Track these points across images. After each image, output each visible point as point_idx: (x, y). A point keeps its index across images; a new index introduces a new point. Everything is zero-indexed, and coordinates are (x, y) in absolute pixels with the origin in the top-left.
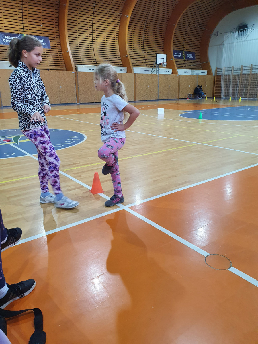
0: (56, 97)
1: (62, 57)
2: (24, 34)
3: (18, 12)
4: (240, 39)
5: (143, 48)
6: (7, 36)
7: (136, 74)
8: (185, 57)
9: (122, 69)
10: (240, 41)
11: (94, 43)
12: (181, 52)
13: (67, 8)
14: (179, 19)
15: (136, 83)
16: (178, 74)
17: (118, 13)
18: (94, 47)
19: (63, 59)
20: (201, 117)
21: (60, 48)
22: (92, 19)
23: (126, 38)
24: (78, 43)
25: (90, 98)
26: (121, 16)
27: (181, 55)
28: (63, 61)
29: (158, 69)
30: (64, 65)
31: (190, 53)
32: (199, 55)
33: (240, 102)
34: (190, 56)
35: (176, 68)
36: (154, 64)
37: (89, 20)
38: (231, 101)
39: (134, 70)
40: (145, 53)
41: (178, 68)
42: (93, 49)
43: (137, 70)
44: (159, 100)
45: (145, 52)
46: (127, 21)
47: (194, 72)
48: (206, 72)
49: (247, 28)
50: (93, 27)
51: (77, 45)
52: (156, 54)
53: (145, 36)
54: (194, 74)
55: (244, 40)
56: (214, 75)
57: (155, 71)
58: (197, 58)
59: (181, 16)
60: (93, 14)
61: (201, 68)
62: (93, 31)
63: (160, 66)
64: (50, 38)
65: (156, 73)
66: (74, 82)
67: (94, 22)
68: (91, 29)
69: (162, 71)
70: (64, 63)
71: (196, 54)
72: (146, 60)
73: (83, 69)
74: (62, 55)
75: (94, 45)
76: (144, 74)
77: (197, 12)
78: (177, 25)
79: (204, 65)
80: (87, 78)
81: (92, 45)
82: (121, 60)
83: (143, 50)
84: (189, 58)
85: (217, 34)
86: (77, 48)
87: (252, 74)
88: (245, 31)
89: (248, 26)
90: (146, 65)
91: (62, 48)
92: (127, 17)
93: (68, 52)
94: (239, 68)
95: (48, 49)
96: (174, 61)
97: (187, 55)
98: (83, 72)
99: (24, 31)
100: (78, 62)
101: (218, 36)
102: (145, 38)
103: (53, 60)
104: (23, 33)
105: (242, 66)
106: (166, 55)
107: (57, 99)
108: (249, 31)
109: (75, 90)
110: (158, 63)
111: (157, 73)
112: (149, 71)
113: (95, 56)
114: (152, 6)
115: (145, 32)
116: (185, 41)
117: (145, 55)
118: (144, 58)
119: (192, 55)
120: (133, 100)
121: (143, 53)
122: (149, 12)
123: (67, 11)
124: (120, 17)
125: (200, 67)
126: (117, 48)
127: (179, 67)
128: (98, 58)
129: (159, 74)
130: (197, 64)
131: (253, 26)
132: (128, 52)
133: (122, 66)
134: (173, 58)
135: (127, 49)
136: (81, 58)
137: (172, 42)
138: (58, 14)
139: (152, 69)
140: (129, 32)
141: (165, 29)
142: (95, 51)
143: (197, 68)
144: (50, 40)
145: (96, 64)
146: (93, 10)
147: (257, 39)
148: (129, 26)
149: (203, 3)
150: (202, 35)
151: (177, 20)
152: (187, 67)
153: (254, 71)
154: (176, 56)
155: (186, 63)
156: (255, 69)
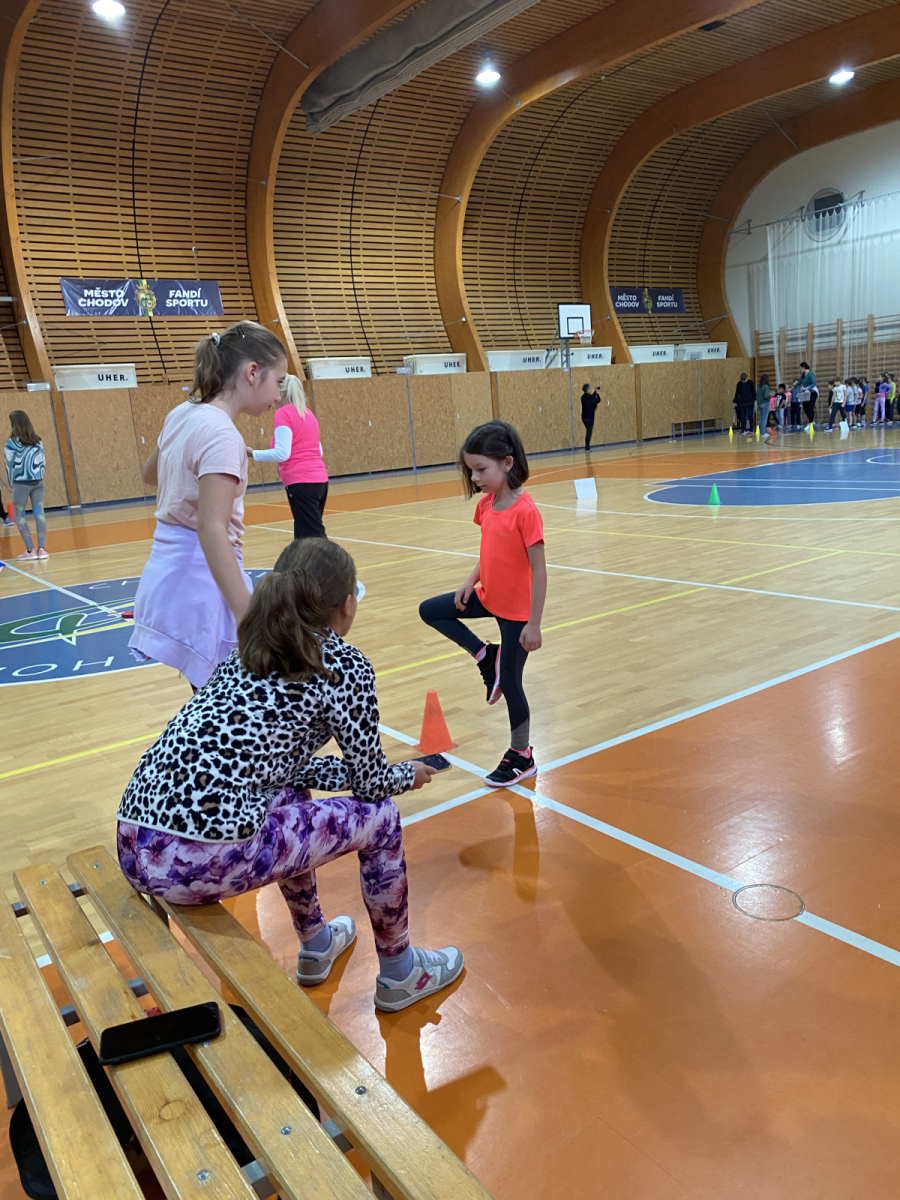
2: (142, 278)
3: (121, 214)
4: (827, 237)
5: (513, 289)
6: (89, 289)
7: (495, 373)
8: (649, 306)
9: (452, 360)
10: (828, 243)
11: (357, 286)
12: (638, 292)
13: (271, 189)
14: (622, 194)
15: (498, 400)
16: (632, 362)
17: (429, 192)
18: (359, 299)
21: (254, 311)
22: (348, 217)
23: (459, 263)
24: (309, 292)
25: (354, 460)
26: (438, 199)
27: (637, 301)
29: (568, 351)
31: (666, 292)
32: (696, 296)
34: (666, 301)
35: (625, 344)
36: (552, 337)
37: (340, 219)
38: (814, 435)
39: (490, 363)
40: (521, 306)
41: (631, 342)
42: (355, 305)
43: (501, 361)
44: (575, 449)
45: (520, 300)
46: (457, 213)
47: (684, 351)
48: (723, 347)
49: (841, 205)
50: (354, 239)
51: (306, 298)
52: (555, 306)
53: (517, 253)
54: (685, 359)
55: (835, 240)
56: (750, 355)
57: (559, 358)
58: (690, 305)
59: (628, 183)
60: (352, 200)
61: (707, 337)
62: (354, 252)
63: (571, 341)
64: (220, 283)
65: (560, 366)
67: (354, 225)
68: (348, 245)
69: (581, 358)
71: (685, 296)
72: (526, 327)
73: (326, 369)
75: (358, 292)
76: (521, 372)
77: (676, 168)
78: (615, 210)
79: (712, 323)
80: (342, 400)
81: (352, 292)
82: (445, 334)
83: (514, 294)
84: (663, 310)
85: (749, 228)
86: (306, 305)
87: (874, 345)
88: (837, 213)
89: (846, 196)
90: (527, 343)
91: (260, 310)
92: (458, 202)
93: (279, 323)
94: (828, 327)
96: (616, 321)
97: (655, 301)
98: (330, 380)
99: (141, 271)
100: (310, 348)
101: (749, 233)
102: (517, 259)
104: (138, 275)
105: (840, 322)
106: (588, 306)
108: (850, 211)
110: (564, 334)
112: (537, 359)
113: (362, 327)
114: (532, 162)
115: (517, 241)
116: (647, 258)
117: (522, 311)
118: (520, 322)
119: (672, 299)
121: (516, 305)
122: (524, 179)
123: (270, 199)
124: (435, 202)
125: (704, 335)
126: (430, 298)
127: (633, 339)
128: (373, 332)
129: (570, 369)
130: (692, 326)
131: (861, 196)
132: (467, 311)
133: (451, 350)
134: (613, 313)
135: (462, 297)
136: (319, 336)
137: (606, 262)
138: (242, 210)
139: (546, 352)
140: (466, 244)
141: (581, 226)
142: (361, 311)
143: (694, 336)
144: (221, 291)
145: (368, 353)
146: (350, 189)
147: (876, 236)
148: (465, 228)
149: (693, 139)
150: (699, 234)
151: (617, 195)
152: (659, 338)
153: (880, 335)
154: (622, 305)
155: (654, 325)
156: (883, 328)
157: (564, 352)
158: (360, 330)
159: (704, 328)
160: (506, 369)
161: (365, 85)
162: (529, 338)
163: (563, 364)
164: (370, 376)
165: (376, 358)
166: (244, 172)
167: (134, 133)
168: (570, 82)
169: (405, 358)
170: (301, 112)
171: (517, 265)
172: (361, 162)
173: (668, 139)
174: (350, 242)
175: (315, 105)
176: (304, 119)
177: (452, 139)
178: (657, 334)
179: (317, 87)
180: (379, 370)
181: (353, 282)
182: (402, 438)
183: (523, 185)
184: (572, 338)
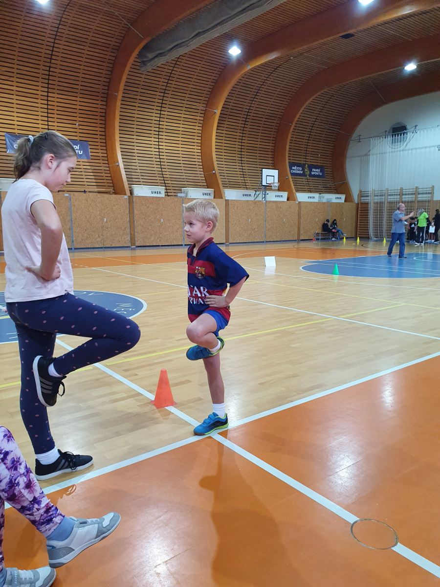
0: (97, 236)
1: (109, 172)
3: (40, 103)
4: (396, 147)
5: (240, 159)
7: (228, 200)
8: (308, 173)
9: (206, 192)
10: (396, 150)
11: (161, 150)
12: (302, 166)
13: (120, 98)
14: (298, 116)
15: (228, 214)
16: (297, 200)
17: (201, 107)
18: (161, 157)
19: (109, 175)
20: (338, 271)
21: (106, 159)
22: (159, 115)
23: (214, 143)
25: (152, 239)
26: (205, 110)
27: (302, 170)
29: (266, 192)
30: (112, 185)
31: (316, 167)
32: (331, 170)
34: (316, 172)
35: (294, 191)
36: (258, 185)
37: (155, 116)
38: (386, 244)
39: (226, 195)
40: (243, 168)
41: (298, 191)
42: (159, 160)
43: (231, 194)
44: (266, 242)
45: (243, 165)
46: (214, 118)
47: (323, 197)
48: (343, 197)
49: (405, 131)
50: (161, 126)
51: (134, 154)
52: (261, 169)
53: (243, 141)
54: (324, 201)
55: (402, 148)
56: (356, 202)
57: (261, 195)
58: (328, 175)
60: (161, 107)
61: (336, 191)
62: (160, 133)
63: (267, 188)
64: (90, 143)
66: (128, 212)
67: (161, 119)
68: (157, 129)
69: (272, 196)
70: (111, 182)
71: (325, 170)
72: (245, 179)
73: (142, 191)
74: (108, 169)
75: (161, 154)
76: (241, 200)
77: (325, 106)
78: (294, 124)
79: (340, 185)
80: (148, 207)
82: (204, 178)
83: (240, 162)
84: (314, 176)
85: (359, 139)
87: (418, 202)
88: (404, 135)
89: (408, 127)
90: (245, 187)
91: (109, 158)
92: (215, 113)
93: (118, 165)
94: (396, 191)
95: (86, 160)
96: (291, 180)
97: (311, 171)
98: (143, 196)
100: (134, 180)
101: (360, 142)
102: (243, 144)
103: (93, 177)
105: (402, 189)
107: (99, 239)
108: (410, 135)
109: (129, 225)
110: (264, 184)
112: (250, 195)
113: (162, 171)
114: (254, 96)
115: (244, 135)
116: (308, 149)
117: (244, 171)
118: (242, 176)
119: (319, 171)
120: (224, 241)
121: (241, 167)
122: (249, 105)
123: (119, 103)
124: (204, 112)
125: (334, 190)
126: (198, 160)
127: (299, 189)
128: (167, 174)
129: (266, 201)
130: (328, 185)
131: (416, 128)
132: (216, 166)
133: (206, 187)
134: (289, 175)
135: (214, 160)
137: (287, 149)
138: (104, 107)
139: (255, 192)
140: (218, 134)
141: (276, 131)
142: (162, 163)
143: (329, 190)
144: (89, 147)
145: (164, 185)
146: (161, 101)
147: (422, 148)
148: (217, 126)
149: (334, 93)
150: (335, 140)
152: (311, 190)
153: (421, 197)
154: (294, 171)
155: (309, 183)
156: (423, 194)
157: (264, 193)
158: (161, 173)
159: (334, 187)
160: (234, 199)
161: (171, 49)
162: (247, 184)
163: (262, 199)
164: (164, 196)
165: (167, 188)
166: (106, 88)
167: (50, 63)
168: (276, 58)
169: (183, 189)
170: (138, 60)
171: (243, 147)
172: (168, 88)
173: (322, 92)
174: (159, 128)
175: (146, 57)
176: (139, 64)
177: (214, 81)
178: (311, 188)
179: (146, 48)
180: (169, 194)
181: (159, 148)
182: (178, 229)
183: (248, 108)
184: (268, 186)
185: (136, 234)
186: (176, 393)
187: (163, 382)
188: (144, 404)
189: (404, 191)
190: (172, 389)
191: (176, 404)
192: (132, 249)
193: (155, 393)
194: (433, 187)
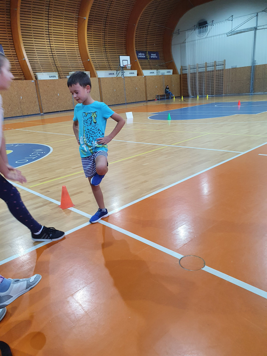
0: (18, 108)
1: (19, 65)
4: (201, 36)
5: (105, 50)
7: (100, 78)
8: (148, 57)
10: (201, 38)
11: (52, 48)
12: (145, 53)
13: (19, 12)
14: (139, 19)
15: (101, 87)
16: (144, 75)
17: (75, 15)
18: (53, 52)
19: (20, 67)
20: (170, 118)
21: (16, 56)
22: (47, 23)
23: (86, 41)
24: (35, 49)
25: (54, 107)
26: (78, 18)
27: (144, 55)
28: (21, 69)
29: (123, 71)
30: (22, 74)
31: (154, 53)
32: (163, 54)
33: (207, 99)
34: (154, 56)
35: (141, 69)
36: (118, 67)
37: (45, 24)
38: (199, 99)
39: (98, 75)
40: (107, 56)
41: (143, 69)
42: (51, 54)
43: (101, 74)
44: (127, 103)
45: (107, 54)
46: (85, 23)
47: (159, 72)
48: (171, 71)
49: (207, 25)
51: (34, 52)
52: (119, 56)
53: (105, 38)
54: (160, 75)
55: (205, 37)
56: (180, 74)
57: (120, 73)
58: (161, 57)
59: (140, 15)
61: (166, 68)
62: (50, 36)
63: (124, 68)
64: (3, 45)
66: (35, 91)
67: (49, 26)
69: (127, 73)
70: (21, 71)
71: (159, 54)
72: (109, 63)
73: (43, 76)
74: (18, 63)
75: (52, 50)
76: (108, 78)
77: (156, 11)
78: (137, 25)
79: (169, 64)
80: (48, 87)
81: (50, 50)
83: (105, 52)
84: (153, 58)
85: (179, 32)
86: (35, 54)
87: (216, 71)
88: (206, 28)
89: (208, 22)
90: (110, 68)
91: (18, 55)
92: (85, 19)
93: (25, 60)
94: (203, 65)
96: (138, 62)
97: (150, 55)
98: (44, 80)
100: (37, 69)
101: (179, 34)
102: (106, 40)
105: (206, 63)
106: (129, 57)
107: (19, 111)
108: (209, 27)
109: (37, 100)
110: (122, 65)
111: (122, 76)
112: (113, 74)
113: (54, 62)
115: (106, 34)
116: (147, 41)
118: (107, 61)
119: (156, 55)
121: (106, 56)
122: (107, 12)
123: (18, 16)
126: (77, 53)
128: (58, 64)
129: (124, 77)
130: (162, 64)
131: (213, 22)
132: (89, 56)
133: (85, 70)
134: (137, 59)
135: (88, 52)
136: (40, 65)
137: (134, 42)
138: (9, 19)
139: (116, 71)
140: (88, 34)
141: (126, 30)
143: (162, 67)
144: (3, 48)
145: (57, 71)
146: (47, 13)
147: (217, 35)
148: (87, 29)
149: (161, 1)
150: (163, 34)
151: (137, 19)
152: (152, 68)
153: (218, 68)
154: (140, 56)
155: (150, 63)
156: (219, 65)
157: (122, 72)
158: (54, 63)
159: (165, 65)
160: (103, 77)
162: (111, 67)
163: (122, 75)
164: (58, 78)
165: (60, 73)
166: (9, 6)
169: (69, 73)
171: (106, 42)
174: (49, 32)
178: (151, 66)
180: (61, 77)
181: (51, 47)
182: (69, 99)
183: (106, 14)
184: (124, 67)
185: (43, 105)
186: (74, 200)
187: (65, 194)
188: (55, 208)
189: (208, 64)
190: (71, 197)
191: (74, 205)
192: (42, 115)
193: (60, 201)
194: (225, 60)
